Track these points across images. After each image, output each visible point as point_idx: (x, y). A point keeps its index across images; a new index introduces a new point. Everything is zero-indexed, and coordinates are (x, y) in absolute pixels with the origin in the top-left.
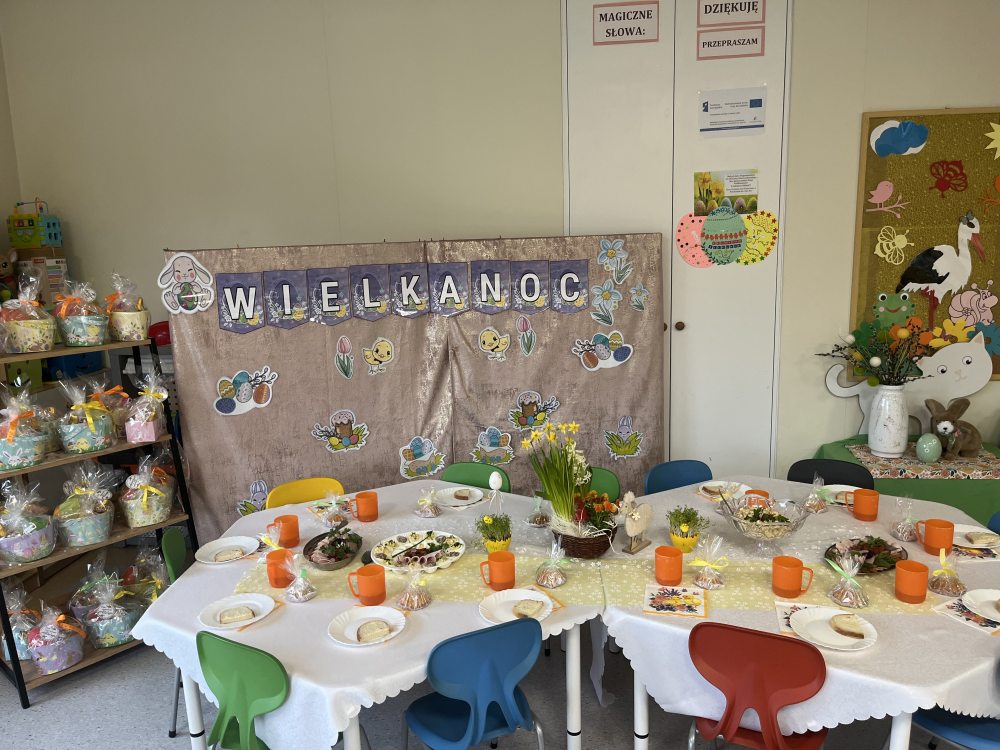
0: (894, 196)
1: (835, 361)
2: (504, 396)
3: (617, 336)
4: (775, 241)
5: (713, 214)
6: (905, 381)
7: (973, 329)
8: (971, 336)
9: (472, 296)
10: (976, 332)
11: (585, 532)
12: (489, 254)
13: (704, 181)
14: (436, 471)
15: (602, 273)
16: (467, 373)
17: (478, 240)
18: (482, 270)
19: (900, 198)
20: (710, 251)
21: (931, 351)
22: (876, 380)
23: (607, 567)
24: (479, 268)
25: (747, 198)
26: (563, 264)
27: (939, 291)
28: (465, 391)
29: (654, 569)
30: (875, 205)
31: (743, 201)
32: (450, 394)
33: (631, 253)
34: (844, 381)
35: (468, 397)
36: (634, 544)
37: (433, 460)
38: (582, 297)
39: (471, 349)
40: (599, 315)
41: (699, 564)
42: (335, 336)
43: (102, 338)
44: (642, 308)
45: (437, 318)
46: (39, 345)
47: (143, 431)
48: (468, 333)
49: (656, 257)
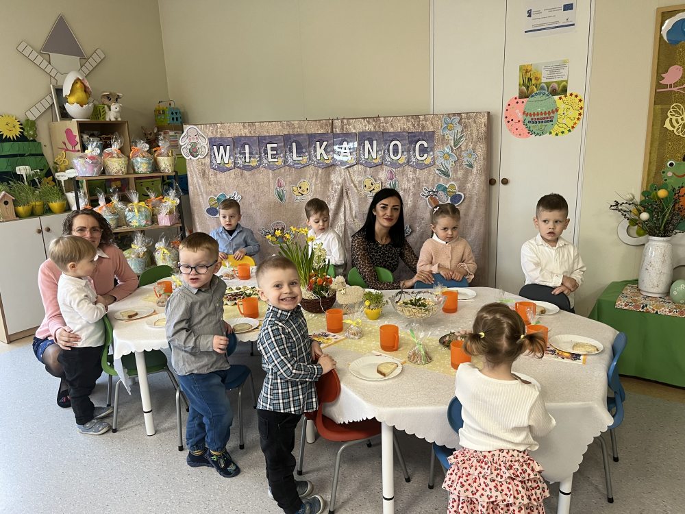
3: (453, 186)
4: (581, 117)
5: (533, 96)
6: (671, 234)
9: (359, 155)
12: (370, 128)
13: (527, 72)
15: (444, 141)
16: (354, 206)
17: (364, 118)
18: (366, 138)
20: (529, 125)
24: (363, 137)
25: (559, 83)
26: (418, 135)
28: (352, 217)
30: (666, 86)
31: (556, 85)
32: (343, 218)
33: (465, 127)
35: (354, 220)
38: (430, 158)
39: (357, 190)
40: (440, 171)
41: (349, 322)
42: (275, 177)
43: (150, 170)
44: (471, 166)
45: (338, 168)
46: (119, 171)
47: (164, 220)
48: (356, 179)
49: (483, 129)
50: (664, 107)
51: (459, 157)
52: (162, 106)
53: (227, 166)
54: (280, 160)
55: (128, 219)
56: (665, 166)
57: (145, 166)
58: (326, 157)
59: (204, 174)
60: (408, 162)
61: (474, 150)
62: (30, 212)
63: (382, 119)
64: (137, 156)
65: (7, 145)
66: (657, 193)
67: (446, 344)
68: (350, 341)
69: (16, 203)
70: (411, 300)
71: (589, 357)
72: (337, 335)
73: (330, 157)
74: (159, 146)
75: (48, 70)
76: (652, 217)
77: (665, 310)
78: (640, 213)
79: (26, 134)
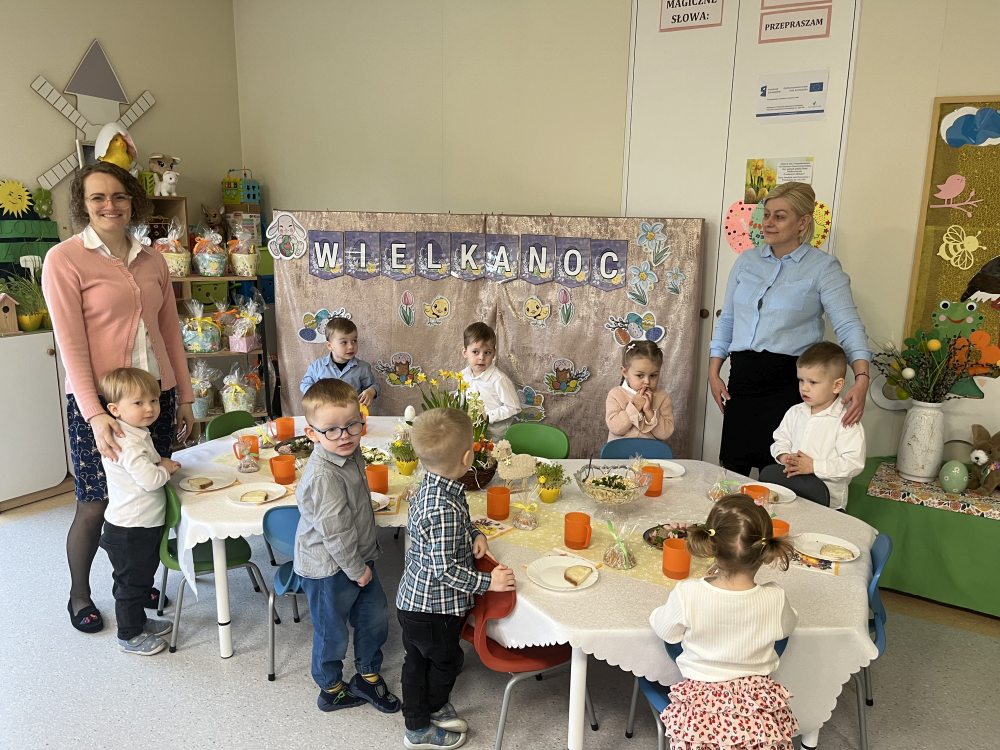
2: (542, 360)
3: (650, 316)
4: (827, 234)
9: (520, 266)
12: (538, 230)
13: (757, 168)
15: (640, 254)
16: (510, 336)
17: (529, 216)
18: (531, 244)
19: (972, 194)
20: (757, 240)
21: (998, 372)
22: (905, 394)
24: (529, 241)
26: (604, 243)
28: (507, 351)
30: (942, 201)
33: (671, 237)
35: (510, 356)
38: (620, 276)
39: (516, 314)
40: (635, 295)
41: (519, 506)
42: (400, 290)
43: (221, 272)
44: (677, 291)
45: (490, 283)
46: (176, 272)
47: (239, 344)
48: (515, 299)
49: (695, 242)
50: (939, 228)
51: (661, 278)
52: (233, 177)
53: (333, 271)
54: (410, 267)
55: (186, 340)
56: (937, 306)
57: (216, 265)
58: (474, 267)
59: (299, 281)
60: (589, 280)
61: (681, 269)
62: (39, 324)
63: (555, 219)
64: (205, 251)
65: (8, 224)
66: (926, 345)
67: (653, 541)
68: (521, 532)
69: (20, 310)
70: (604, 479)
71: (841, 566)
72: (502, 524)
73: (480, 267)
74: (235, 238)
75: (73, 119)
76: (917, 373)
77: (933, 502)
78: (903, 369)
79: (36, 209)
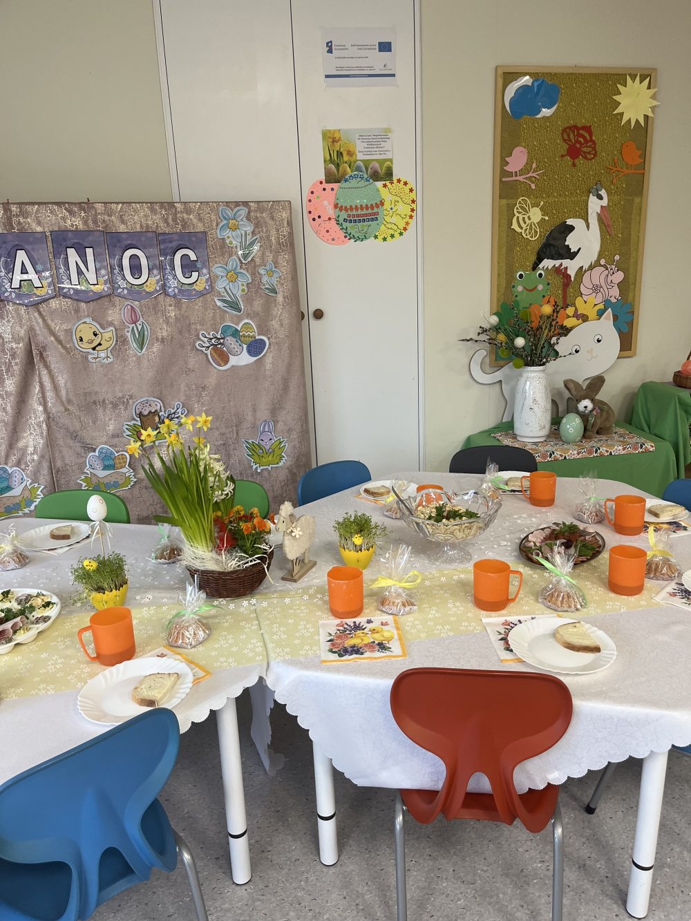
0: (529, 163)
1: (477, 346)
2: (115, 406)
3: (248, 326)
4: (414, 214)
5: (346, 181)
6: (547, 361)
7: (601, 306)
8: (600, 314)
9: (57, 279)
10: (606, 309)
11: (231, 563)
12: (76, 222)
13: (334, 141)
14: (32, 508)
15: (224, 249)
16: (61, 381)
17: (59, 204)
18: (69, 244)
19: (534, 166)
20: (345, 225)
21: (566, 331)
22: (521, 362)
23: (265, 604)
24: (62, 241)
25: (381, 162)
26: (176, 237)
27: (572, 266)
28: (62, 402)
29: (327, 598)
30: (510, 174)
31: (377, 165)
32: (41, 408)
33: (257, 225)
34: (487, 368)
35: (66, 410)
36: (296, 569)
37: (27, 494)
38: (204, 279)
39: (64, 347)
40: (224, 301)
44: (274, 291)
48: (58, 326)
50: (511, 201)
51: (254, 276)
56: (514, 278)
60: (163, 288)
